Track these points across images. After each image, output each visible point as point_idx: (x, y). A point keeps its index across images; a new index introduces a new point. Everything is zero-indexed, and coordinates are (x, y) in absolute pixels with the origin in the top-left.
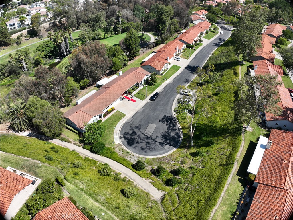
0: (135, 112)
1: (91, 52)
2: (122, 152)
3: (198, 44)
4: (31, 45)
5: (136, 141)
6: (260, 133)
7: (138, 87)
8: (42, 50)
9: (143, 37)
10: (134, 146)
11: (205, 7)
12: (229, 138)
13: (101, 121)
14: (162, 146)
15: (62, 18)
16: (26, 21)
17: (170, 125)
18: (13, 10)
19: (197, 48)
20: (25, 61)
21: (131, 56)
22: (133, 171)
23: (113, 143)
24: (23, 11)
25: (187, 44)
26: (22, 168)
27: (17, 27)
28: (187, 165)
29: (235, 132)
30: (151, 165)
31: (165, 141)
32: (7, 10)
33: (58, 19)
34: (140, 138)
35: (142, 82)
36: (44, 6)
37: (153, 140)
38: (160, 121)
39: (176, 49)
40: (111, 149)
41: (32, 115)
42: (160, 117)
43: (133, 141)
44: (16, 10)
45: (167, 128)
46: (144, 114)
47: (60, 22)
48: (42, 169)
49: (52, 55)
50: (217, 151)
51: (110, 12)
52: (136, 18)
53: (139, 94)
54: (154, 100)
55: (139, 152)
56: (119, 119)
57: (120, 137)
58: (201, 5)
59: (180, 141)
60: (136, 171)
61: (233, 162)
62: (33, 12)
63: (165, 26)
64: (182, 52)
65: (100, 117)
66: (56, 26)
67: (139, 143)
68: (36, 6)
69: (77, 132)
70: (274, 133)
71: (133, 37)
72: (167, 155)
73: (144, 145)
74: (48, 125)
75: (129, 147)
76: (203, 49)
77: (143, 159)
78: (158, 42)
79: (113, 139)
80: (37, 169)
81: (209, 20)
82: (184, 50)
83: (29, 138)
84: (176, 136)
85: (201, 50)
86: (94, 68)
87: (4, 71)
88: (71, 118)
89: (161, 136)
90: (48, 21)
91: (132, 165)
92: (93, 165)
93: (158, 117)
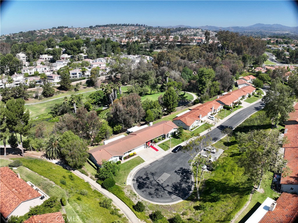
0: (155, 160)
1: (128, 102)
2: (130, 193)
3: (237, 107)
4: (86, 93)
5: (146, 186)
6: (272, 196)
7: (164, 138)
8: (93, 98)
9: (185, 96)
10: (143, 190)
11: (254, 73)
12: (236, 196)
13: (120, 162)
14: (170, 195)
15: (117, 74)
16: (87, 72)
17: (184, 177)
18: (79, 62)
19: (235, 110)
20: (77, 104)
21: (168, 112)
22: (132, 211)
23: (125, 183)
24: (87, 64)
25: (225, 105)
26: (39, 185)
27: (78, 76)
28: (186, 217)
29: (244, 192)
30: (152, 210)
31: (174, 191)
32: (73, 61)
33: (114, 74)
34: (151, 184)
35: (169, 134)
36: (105, 62)
37: (163, 187)
38: (176, 172)
39: (211, 109)
40: (120, 188)
41: (63, 145)
42: (177, 168)
43: (144, 185)
44: (80, 62)
45: (180, 179)
46: (162, 163)
47: (115, 76)
48: (54, 189)
49: (101, 102)
50: (220, 207)
51: (160, 72)
52: (182, 79)
53: (163, 144)
54: (176, 152)
55: (146, 196)
56: (137, 164)
57: (133, 179)
58: (250, 71)
59: (190, 194)
60: (135, 211)
61: (230, 219)
62: (95, 66)
63: (205, 87)
64: (218, 113)
65: (121, 159)
66: (111, 79)
67: (148, 188)
68: (99, 61)
69: (96, 167)
70: (284, 196)
71: (171, 94)
72: (172, 204)
73: (152, 191)
74: (72, 156)
75: (138, 190)
76: (241, 112)
77: (147, 204)
78: (196, 101)
79: (126, 180)
80: (50, 188)
81: (254, 85)
82: (221, 111)
83: (56, 166)
84: (187, 188)
85: (239, 113)
86: (128, 116)
87: (57, 110)
88: (94, 154)
89: (172, 186)
90: (105, 75)
91: (133, 206)
92: (98, 197)
93: (175, 168)
